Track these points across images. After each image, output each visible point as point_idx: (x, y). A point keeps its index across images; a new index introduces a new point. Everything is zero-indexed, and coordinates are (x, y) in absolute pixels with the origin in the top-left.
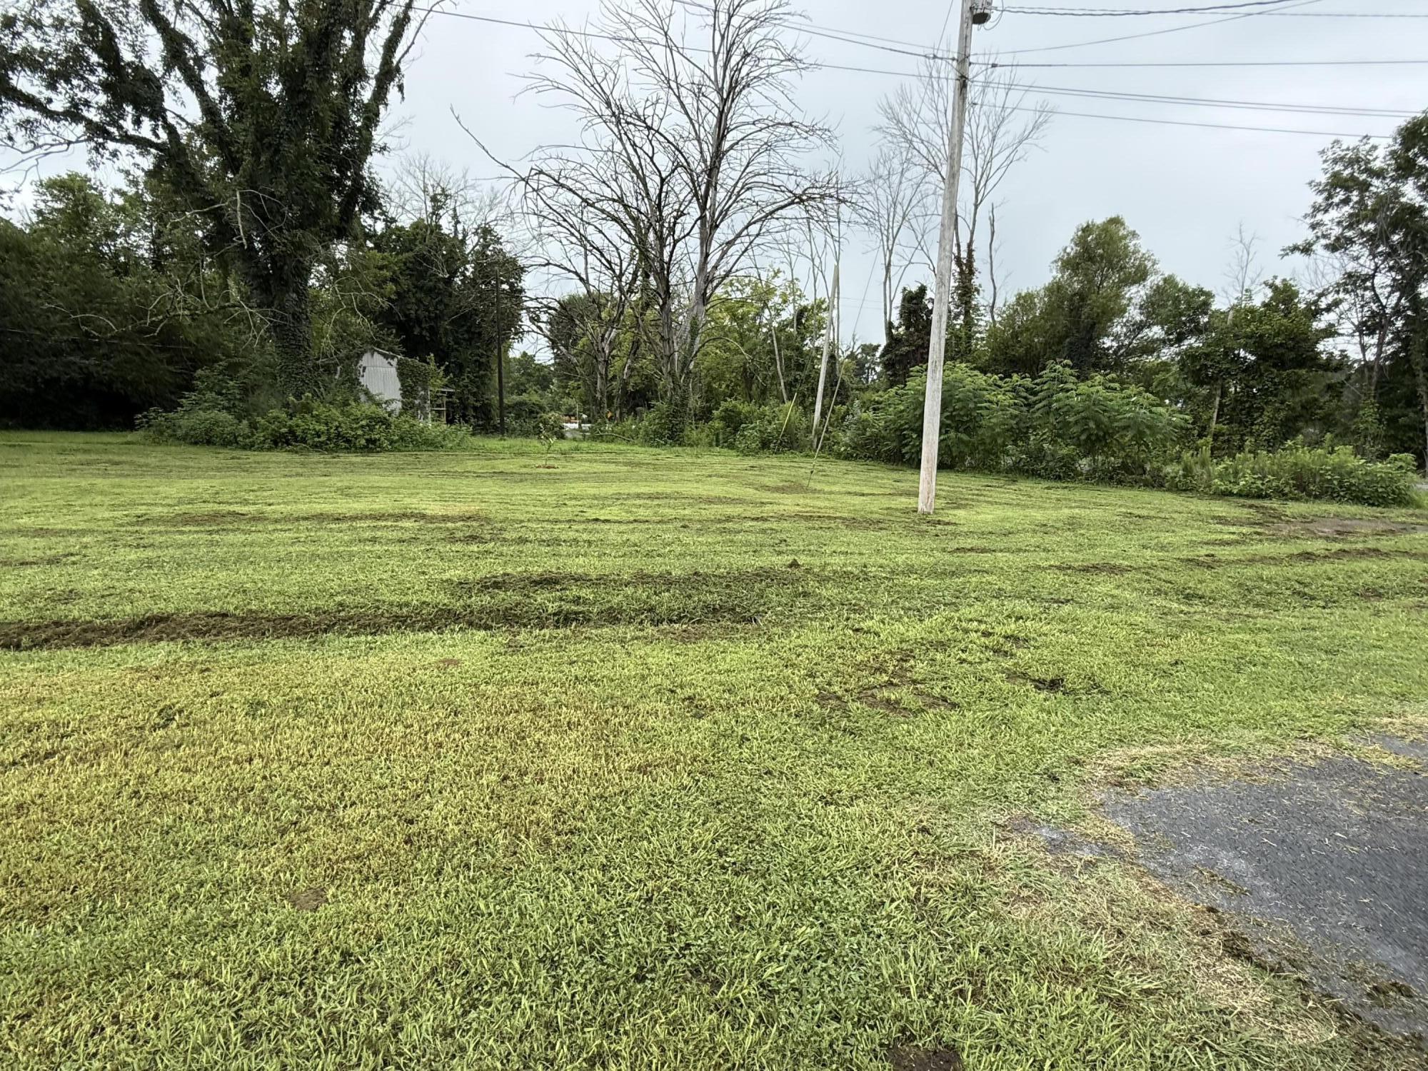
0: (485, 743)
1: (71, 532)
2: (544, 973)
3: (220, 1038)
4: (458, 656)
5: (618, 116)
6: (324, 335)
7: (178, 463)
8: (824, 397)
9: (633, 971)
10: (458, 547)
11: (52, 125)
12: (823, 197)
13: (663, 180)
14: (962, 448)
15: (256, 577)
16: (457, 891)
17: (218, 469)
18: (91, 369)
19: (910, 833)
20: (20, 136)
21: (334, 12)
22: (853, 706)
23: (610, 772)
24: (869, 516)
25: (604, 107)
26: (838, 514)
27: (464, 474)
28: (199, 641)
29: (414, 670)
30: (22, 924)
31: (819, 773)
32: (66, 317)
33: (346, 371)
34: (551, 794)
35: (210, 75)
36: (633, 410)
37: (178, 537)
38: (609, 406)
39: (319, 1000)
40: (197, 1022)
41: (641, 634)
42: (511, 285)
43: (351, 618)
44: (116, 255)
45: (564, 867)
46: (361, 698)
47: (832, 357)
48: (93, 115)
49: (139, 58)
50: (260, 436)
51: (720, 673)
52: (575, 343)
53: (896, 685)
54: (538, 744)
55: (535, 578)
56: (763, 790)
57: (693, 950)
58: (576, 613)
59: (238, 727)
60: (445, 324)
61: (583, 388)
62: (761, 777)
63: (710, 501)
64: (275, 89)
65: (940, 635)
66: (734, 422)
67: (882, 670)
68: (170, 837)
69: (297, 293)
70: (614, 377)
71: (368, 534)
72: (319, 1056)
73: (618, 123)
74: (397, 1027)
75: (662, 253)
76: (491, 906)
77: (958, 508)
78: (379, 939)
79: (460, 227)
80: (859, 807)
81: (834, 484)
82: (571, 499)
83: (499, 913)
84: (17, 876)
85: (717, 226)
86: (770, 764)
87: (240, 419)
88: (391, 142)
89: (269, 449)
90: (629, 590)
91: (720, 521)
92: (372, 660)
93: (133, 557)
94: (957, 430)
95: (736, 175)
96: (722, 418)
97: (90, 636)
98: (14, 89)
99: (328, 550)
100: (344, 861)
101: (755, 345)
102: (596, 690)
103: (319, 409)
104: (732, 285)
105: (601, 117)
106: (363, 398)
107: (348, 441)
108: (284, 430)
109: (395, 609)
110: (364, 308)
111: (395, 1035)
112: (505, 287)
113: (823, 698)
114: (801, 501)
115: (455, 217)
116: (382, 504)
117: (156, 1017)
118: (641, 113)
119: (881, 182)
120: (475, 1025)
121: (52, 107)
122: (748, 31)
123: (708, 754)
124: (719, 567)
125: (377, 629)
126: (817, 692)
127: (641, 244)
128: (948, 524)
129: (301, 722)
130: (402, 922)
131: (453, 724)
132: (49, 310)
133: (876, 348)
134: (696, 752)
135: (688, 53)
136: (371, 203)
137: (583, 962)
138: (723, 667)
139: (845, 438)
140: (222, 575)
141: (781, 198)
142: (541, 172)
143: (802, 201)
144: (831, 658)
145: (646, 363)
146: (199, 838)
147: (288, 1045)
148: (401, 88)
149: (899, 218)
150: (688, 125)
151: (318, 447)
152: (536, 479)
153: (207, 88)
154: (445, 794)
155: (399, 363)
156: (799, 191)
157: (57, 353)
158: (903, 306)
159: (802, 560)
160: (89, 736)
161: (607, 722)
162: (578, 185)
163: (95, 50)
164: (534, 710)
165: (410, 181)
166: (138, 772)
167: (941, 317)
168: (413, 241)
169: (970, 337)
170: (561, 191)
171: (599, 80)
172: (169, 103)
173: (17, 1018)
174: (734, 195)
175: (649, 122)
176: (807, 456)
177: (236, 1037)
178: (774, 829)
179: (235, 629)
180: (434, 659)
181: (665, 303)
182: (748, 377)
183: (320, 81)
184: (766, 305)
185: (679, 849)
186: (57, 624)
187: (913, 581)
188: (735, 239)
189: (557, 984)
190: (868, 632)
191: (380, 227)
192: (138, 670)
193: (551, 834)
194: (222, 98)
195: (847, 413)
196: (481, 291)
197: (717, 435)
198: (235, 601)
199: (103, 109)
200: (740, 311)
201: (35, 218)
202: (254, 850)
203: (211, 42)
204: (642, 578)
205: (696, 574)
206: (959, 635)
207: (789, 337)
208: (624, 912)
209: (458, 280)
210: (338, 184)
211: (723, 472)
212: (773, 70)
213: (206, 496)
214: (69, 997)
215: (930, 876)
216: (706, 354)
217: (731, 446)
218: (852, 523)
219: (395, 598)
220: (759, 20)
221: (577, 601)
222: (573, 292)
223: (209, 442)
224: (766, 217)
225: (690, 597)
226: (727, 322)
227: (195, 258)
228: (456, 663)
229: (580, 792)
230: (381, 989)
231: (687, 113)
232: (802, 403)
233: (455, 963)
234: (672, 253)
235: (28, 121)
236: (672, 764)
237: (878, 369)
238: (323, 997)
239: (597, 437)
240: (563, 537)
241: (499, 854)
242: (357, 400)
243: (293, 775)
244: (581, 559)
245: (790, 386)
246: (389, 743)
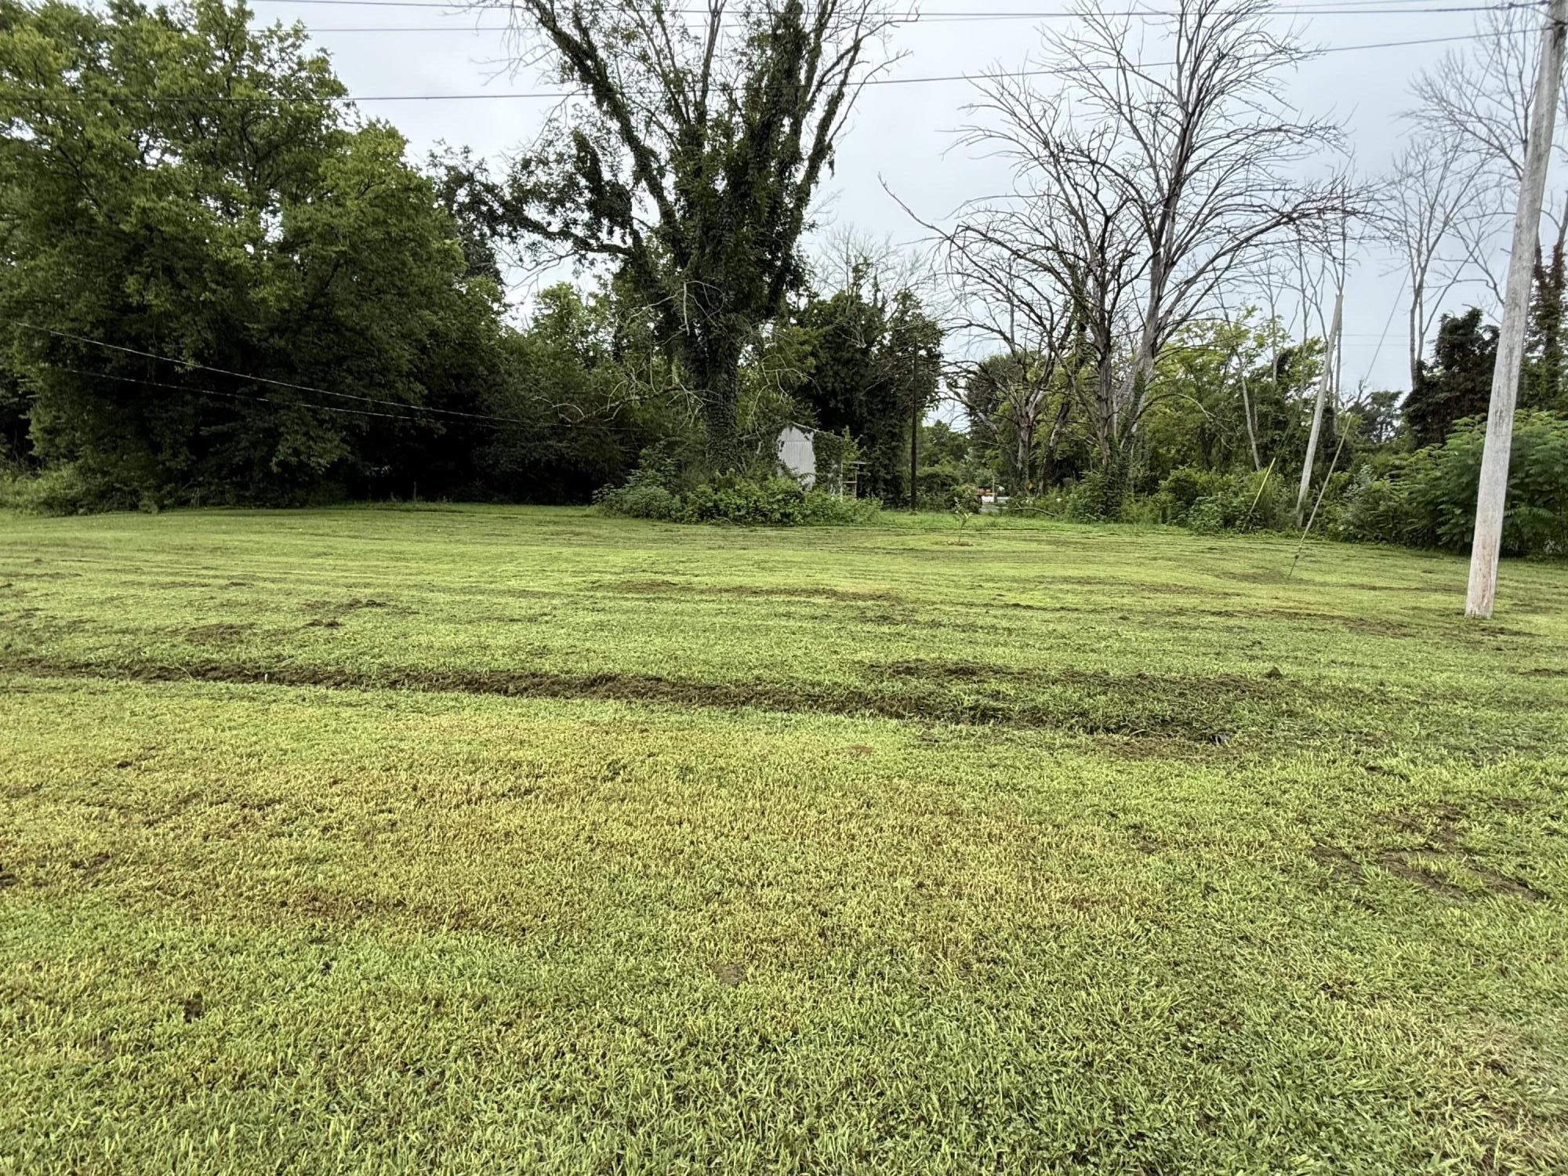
0: (899, 842)
1: (545, 594)
2: (966, 1119)
3: (654, 1092)
4: (870, 744)
5: (1056, 155)
6: (748, 412)
7: (623, 534)
8: (1316, 460)
9: (1073, 1148)
10: (869, 627)
11: (550, 243)
12: (1321, 211)
13: (1108, 219)
14: (1540, 528)
15: (685, 645)
16: (872, 1000)
17: (654, 541)
18: (564, 451)
19: (1471, 1065)
20: (527, 257)
21: (775, 103)
22: (1371, 870)
23: (1038, 900)
24: (1385, 617)
25: (1041, 147)
26: (1336, 613)
27: (873, 551)
28: (639, 702)
29: (827, 753)
30: (507, 940)
31: (1319, 951)
32: (548, 407)
33: (767, 447)
34: (971, 913)
35: (669, 181)
36: (1059, 481)
37: (623, 603)
38: (1031, 477)
39: (740, 1081)
40: (636, 1070)
41: (1073, 742)
42: (929, 351)
43: (767, 693)
44: (587, 351)
45: (987, 1001)
46: (777, 776)
47: (1328, 411)
48: (579, 231)
49: (615, 175)
50: (689, 508)
51: (1174, 800)
52: (994, 409)
53: (1438, 852)
54: (955, 853)
55: (950, 666)
56: (1238, 958)
57: (1148, 1143)
58: (994, 710)
59: (671, 789)
60: (861, 396)
61: (1001, 458)
62: (1234, 941)
63: (1155, 589)
64: (721, 185)
65: (1511, 791)
66: (1187, 494)
67: (1412, 827)
68: (616, 885)
69: (727, 372)
70: (1038, 444)
71: (782, 609)
72: (740, 1139)
73: (1057, 161)
74: (813, 1134)
75: (1102, 302)
76: (908, 1025)
77: (1534, 611)
78: (795, 1033)
79: (880, 295)
80: (1383, 1011)
81: (1329, 572)
82: (987, 581)
83: (915, 1035)
84: (504, 896)
85: (1174, 264)
86: (1249, 928)
87: (673, 493)
88: (819, 218)
89: (697, 522)
90: (1057, 689)
91: (1169, 614)
92: (787, 737)
93: (589, 619)
94: (1532, 503)
95: (1201, 200)
96: (1172, 490)
97: (557, 688)
98: (527, 219)
99: (746, 622)
100: (762, 941)
101: (1218, 400)
102: (1020, 800)
103: (741, 484)
104: (1188, 330)
105: (1036, 159)
106: (780, 472)
107: (764, 515)
108: (710, 504)
109: (808, 687)
110: (786, 384)
111: (811, 1141)
112: (923, 352)
113: (1323, 853)
114: (1281, 594)
115: (876, 285)
116: (797, 579)
117: (604, 1056)
118: (1084, 146)
119: (1411, 181)
120: (891, 1155)
121: (551, 229)
122: (1224, 30)
123: (1160, 899)
124: (1169, 670)
125: (791, 707)
126: (1314, 844)
127: (1077, 292)
128: (1517, 633)
129: (724, 792)
130: (817, 1020)
131: (867, 816)
132: (536, 402)
133: (1395, 396)
134: (1145, 894)
135: (1144, 71)
136: (797, 281)
137: (1010, 1120)
138: (1179, 793)
139: (1346, 514)
140: (658, 641)
141: (1260, 220)
142: (968, 228)
143: (1291, 220)
144: (1333, 801)
145: (1077, 428)
146: (639, 891)
147: (713, 1118)
148: (831, 164)
149: (1437, 224)
150: (1142, 152)
151: (737, 521)
152: (950, 557)
153: (666, 193)
154: (858, 891)
155: (815, 437)
156: (1288, 208)
157: (541, 437)
158: (1441, 339)
159: (1285, 668)
160: (555, 780)
161: (1033, 839)
162: (1007, 237)
163: (584, 176)
164: (950, 814)
165: (834, 254)
166: (591, 818)
167: (1511, 350)
168: (833, 314)
169: (1554, 375)
170: (988, 245)
171: (1037, 119)
172: (636, 212)
173: (503, 1024)
174: (1198, 224)
175: (1093, 156)
176: (1288, 536)
177: (668, 1097)
178: (1258, 1014)
179: (666, 694)
180: (846, 744)
181: (1103, 358)
182: (1206, 439)
183: (760, 170)
184: (1234, 351)
185: (1126, 1010)
186: (534, 675)
187: (1460, 709)
188: (1197, 276)
189: (981, 1136)
190: (1390, 773)
191: (803, 303)
192: (592, 723)
193: (972, 959)
194: (678, 200)
195: (1350, 482)
196: (898, 359)
197: (1164, 510)
198: (667, 666)
199: (588, 226)
200: (1199, 361)
201: (532, 325)
202: (684, 913)
203: (671, 151)
204: (1072, 676)
205: (1140, 676)
206: (1546, 793)
207: (1265, 389)
208: (1059, 1072)
209: (875, 350)
210: (770, 264)
211: (1170, 554)
212: (1256, 68)
213: (645, 566)
214: (538, 1016)
215: (1510, 1136)
216: (1154, 413)
217: (1182, 523)
218: (1359, 625)
219: (808, 676)
220: (1237, 15)
221: (996, 695)
222: (996, 353)
223: (648, 516)
224: (1239, 246)
225: (1132, 703)
226: (1181, 374)
227: (647, 348)
228: (869, 751)
229: (1004, 916)
230: (797, 1086)
231: (1140, 138)
232: (1282, 470)
233: (870, 1080)
234: (1115, 299)
235: (534, 244)
236: (1116, 903)
237: (1397, 423)
238: (744, 1078)
239: (1016, 511)
240: (980, 623)
241: (915, 970)
242: (774, 475)
243: (717, 845)
244: (1002, 649)
245: (1265, 451)
246: (803, 827)
